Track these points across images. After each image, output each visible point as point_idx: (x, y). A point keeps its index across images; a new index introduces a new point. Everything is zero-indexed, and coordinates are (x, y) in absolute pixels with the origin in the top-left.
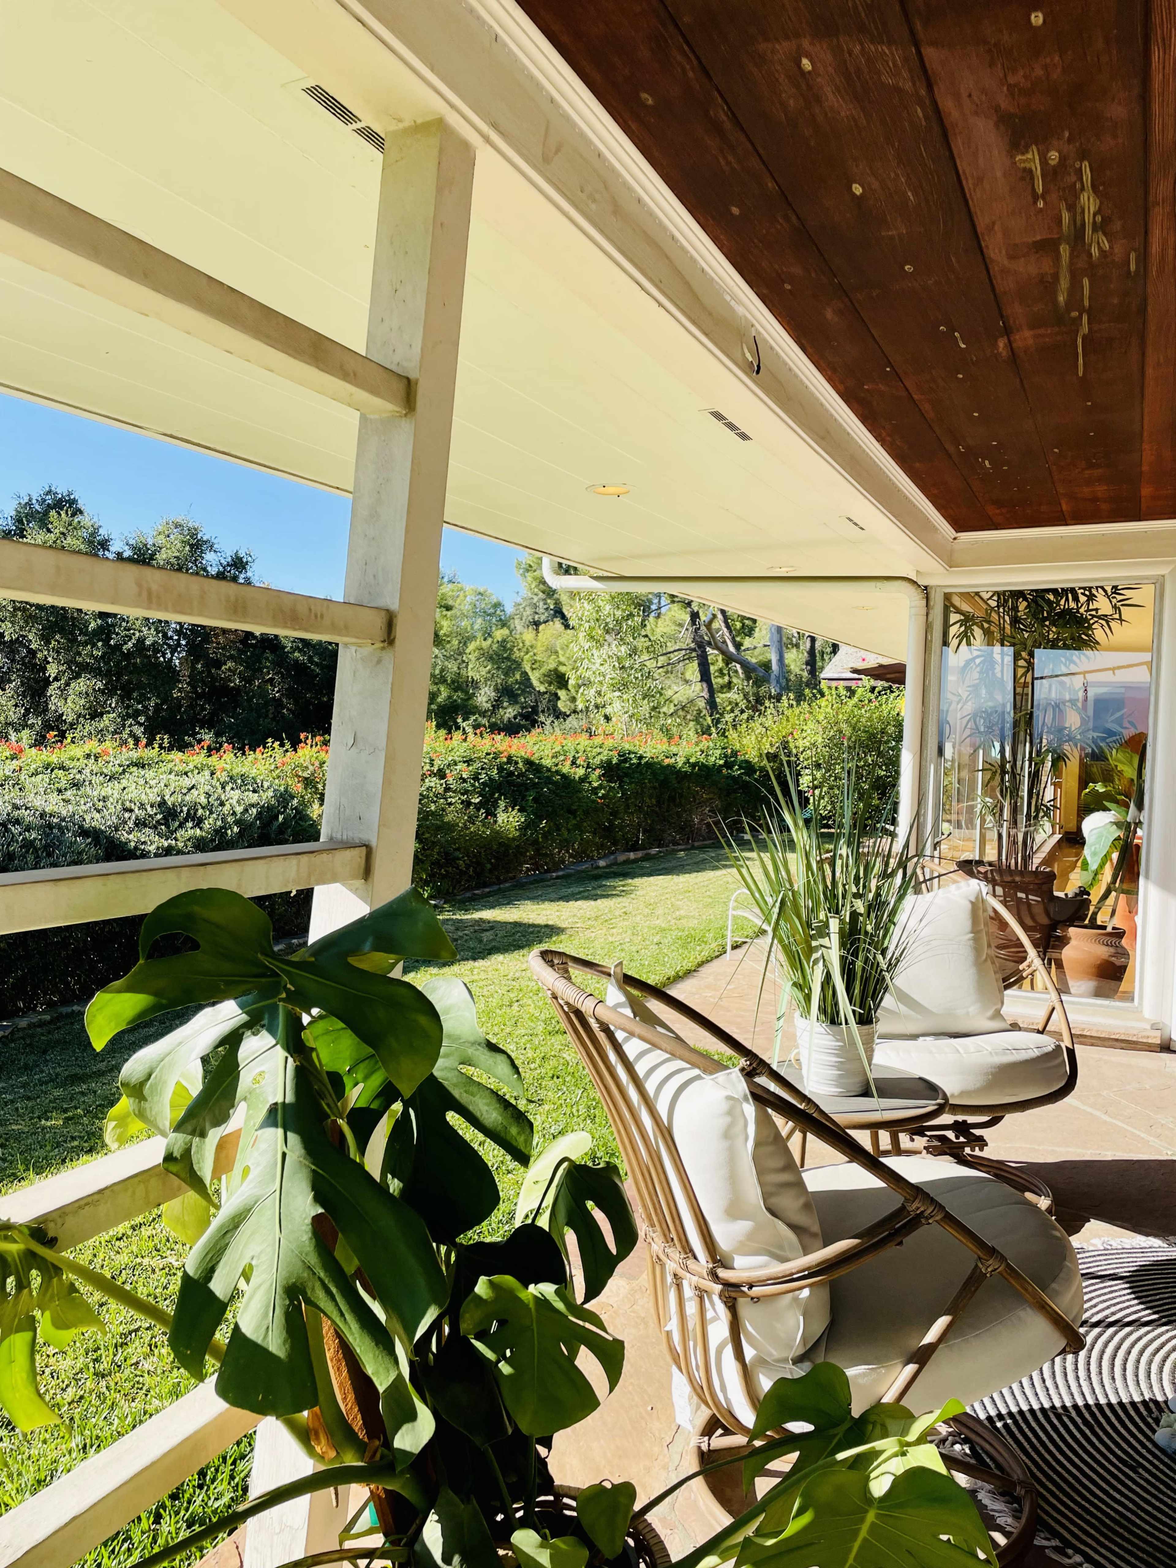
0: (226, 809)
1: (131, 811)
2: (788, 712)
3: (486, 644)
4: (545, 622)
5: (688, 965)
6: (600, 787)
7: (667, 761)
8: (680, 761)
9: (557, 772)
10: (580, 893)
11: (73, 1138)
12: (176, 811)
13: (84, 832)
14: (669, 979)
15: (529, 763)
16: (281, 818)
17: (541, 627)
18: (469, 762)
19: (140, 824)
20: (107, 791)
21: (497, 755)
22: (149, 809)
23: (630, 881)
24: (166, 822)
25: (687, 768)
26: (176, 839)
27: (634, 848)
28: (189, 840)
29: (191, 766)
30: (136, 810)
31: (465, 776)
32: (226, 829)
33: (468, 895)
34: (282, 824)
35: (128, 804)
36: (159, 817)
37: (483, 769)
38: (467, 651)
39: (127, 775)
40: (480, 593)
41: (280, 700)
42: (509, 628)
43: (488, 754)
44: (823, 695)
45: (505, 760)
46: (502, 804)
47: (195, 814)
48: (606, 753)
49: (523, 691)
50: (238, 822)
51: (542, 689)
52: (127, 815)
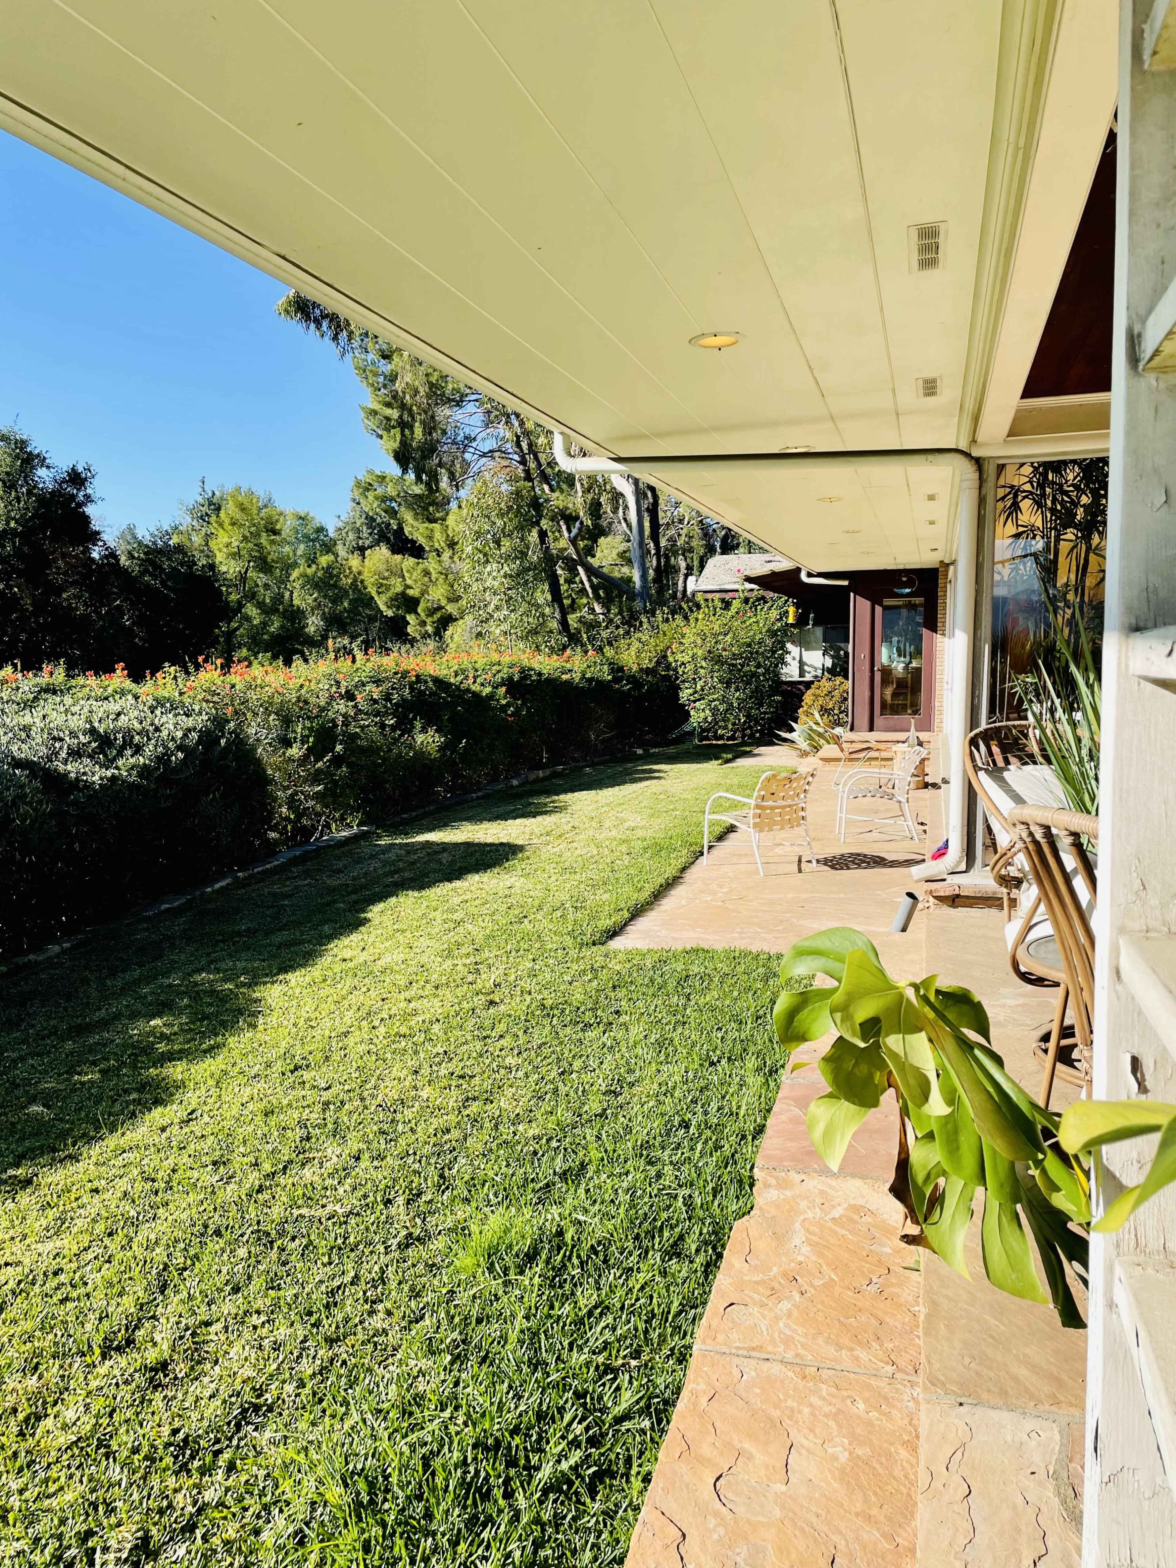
0: (165, 733)
1: (61, 740)
2: (664, 627)
3: (310, 571)
4: (370, 547)
5: (670, 872)
6: (508, 705)
7: (565, 677)
8: (577, 677)
9: (468, 690)
10: (513, 811)
11: (127, 1092)
12: (109, 738)
13: (18, 763)
14: (661, 886)
15: (437, 681)
16: (223, 742)
17: (368, 552)
18: (378, 682)
19: (75, 754)
20: (27, 719)
21: (405, 674)
22: (82, 737)
23: (556, 798)
24: (101, 750)
25: (586, 685)
26: (117, 768)
27: (540, 766)
28: (132, 768)
29: (110, 690)
30: (67, 739)
31: (375, 697)
32: (170, 756)
33: (398, 819)
34: (225, 748)
35: (55, 733)
36: (94, 745)
37: (393, 689)
38: (292, 579)
39: (42, 702)
40: (301, 518)
41: (130, 629)
42: (333, 554)
43: (396, 673)
44: (699, 607)
45: (414, 679)
46: (418, 725)
47: (131, 741)
48: (505, 670)
49: (352, 619)
50: (179, 748)
51: (390, 613)
52: (57, 745)
